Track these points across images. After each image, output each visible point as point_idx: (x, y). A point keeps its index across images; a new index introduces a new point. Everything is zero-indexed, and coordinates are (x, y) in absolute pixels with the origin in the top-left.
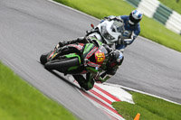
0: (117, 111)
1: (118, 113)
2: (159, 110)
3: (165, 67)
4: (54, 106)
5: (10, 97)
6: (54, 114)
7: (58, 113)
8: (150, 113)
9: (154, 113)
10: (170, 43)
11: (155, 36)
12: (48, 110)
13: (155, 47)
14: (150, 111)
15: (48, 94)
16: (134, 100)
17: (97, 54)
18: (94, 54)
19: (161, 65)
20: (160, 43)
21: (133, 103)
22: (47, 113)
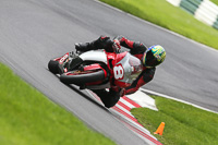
0: (136, 120)
1: (138, 122)
2: (187, 119)
5: (9, 102)
6: (62, 123)
7: (66, 122)
8: (176, 122)
9: (182, 122)
12: (55, 119)
14: (177, 119)
16: (157, 106)
21: (156, 109)
22: (53, 122)
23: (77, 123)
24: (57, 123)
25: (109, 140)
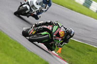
2: (72, 46)
3: (75, 22)
4: (15, 43)
6: (15, 48)
7: (17, 47)
9: (69, 47)
10: (77, 9)
11: (69, 6)
12: (12, 46)
13: (69, 12)
15: (12, 37)
17: (60, 32)
18: (58, 32)
19: (72, 21)
20: (72, 9)
22: (12, 47)
23: (22, 48)
24: (13, 48)
25: (37, 55)
